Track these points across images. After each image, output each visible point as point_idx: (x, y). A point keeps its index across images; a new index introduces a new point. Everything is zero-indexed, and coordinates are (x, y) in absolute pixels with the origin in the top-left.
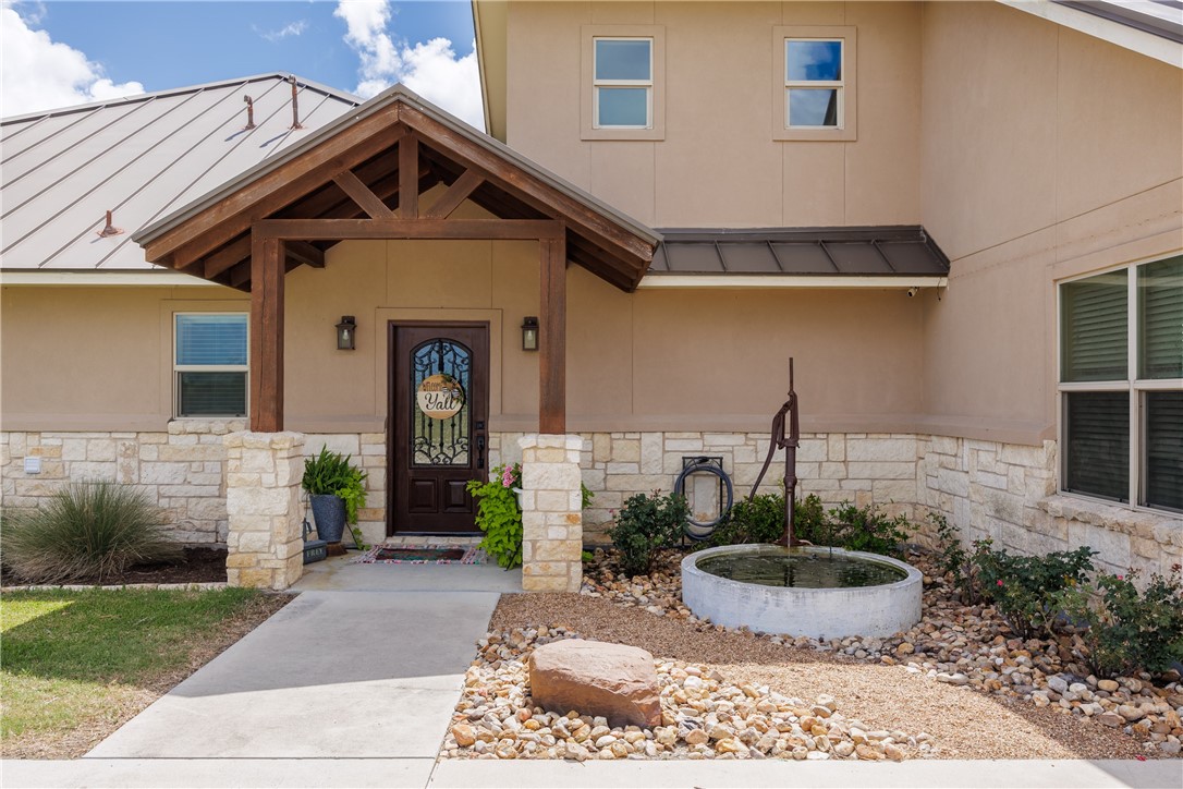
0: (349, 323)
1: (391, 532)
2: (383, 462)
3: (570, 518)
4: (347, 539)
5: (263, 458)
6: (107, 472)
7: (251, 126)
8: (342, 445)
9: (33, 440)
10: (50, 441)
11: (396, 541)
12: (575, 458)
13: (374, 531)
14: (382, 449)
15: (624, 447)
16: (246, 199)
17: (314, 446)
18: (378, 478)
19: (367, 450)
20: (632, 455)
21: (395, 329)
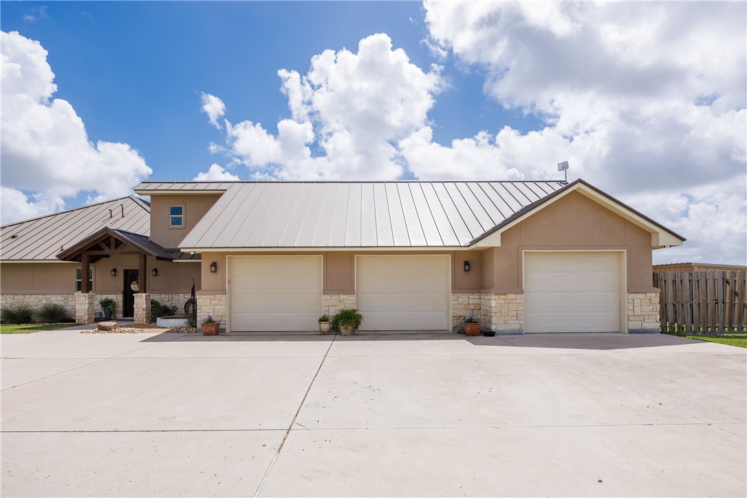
0: (115, 270)
1: (124, 316)
2: (122, 300)
3: (143, 309)
4: (112, 317)
5: (83, 298)
6: (60, 303)
7: (111, 217)
8: (112, 297)
9: (44, 296)
10: (48, 296)
11: (125, 318)
12: (144, 298)
13: (120, 316)
14: (122, 298)
15: (175, 297)
16: (78, 248)
17: (104, 297)
18: (121, 304)
19: (118, 298)
20: (177, 299)
21: (126, 272)
